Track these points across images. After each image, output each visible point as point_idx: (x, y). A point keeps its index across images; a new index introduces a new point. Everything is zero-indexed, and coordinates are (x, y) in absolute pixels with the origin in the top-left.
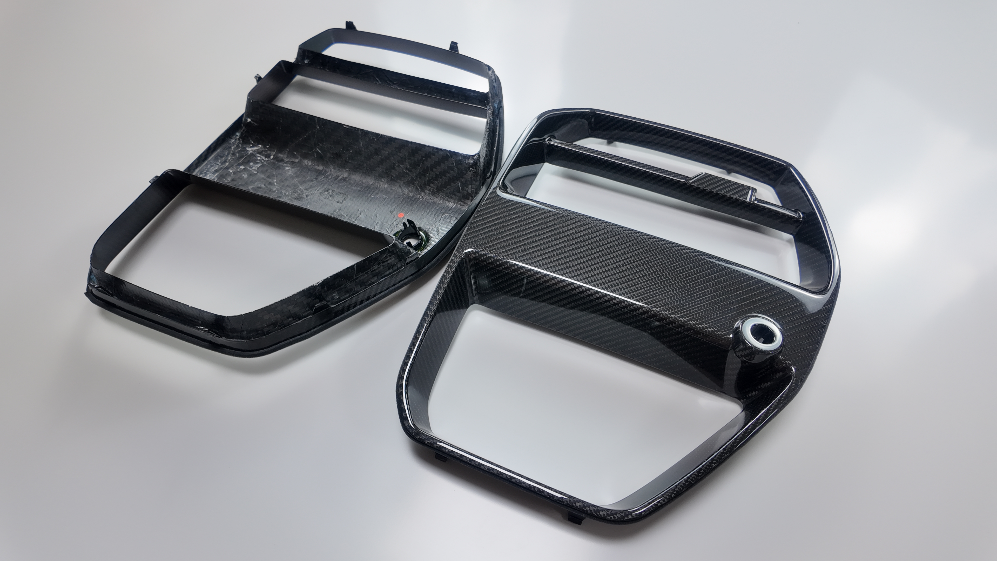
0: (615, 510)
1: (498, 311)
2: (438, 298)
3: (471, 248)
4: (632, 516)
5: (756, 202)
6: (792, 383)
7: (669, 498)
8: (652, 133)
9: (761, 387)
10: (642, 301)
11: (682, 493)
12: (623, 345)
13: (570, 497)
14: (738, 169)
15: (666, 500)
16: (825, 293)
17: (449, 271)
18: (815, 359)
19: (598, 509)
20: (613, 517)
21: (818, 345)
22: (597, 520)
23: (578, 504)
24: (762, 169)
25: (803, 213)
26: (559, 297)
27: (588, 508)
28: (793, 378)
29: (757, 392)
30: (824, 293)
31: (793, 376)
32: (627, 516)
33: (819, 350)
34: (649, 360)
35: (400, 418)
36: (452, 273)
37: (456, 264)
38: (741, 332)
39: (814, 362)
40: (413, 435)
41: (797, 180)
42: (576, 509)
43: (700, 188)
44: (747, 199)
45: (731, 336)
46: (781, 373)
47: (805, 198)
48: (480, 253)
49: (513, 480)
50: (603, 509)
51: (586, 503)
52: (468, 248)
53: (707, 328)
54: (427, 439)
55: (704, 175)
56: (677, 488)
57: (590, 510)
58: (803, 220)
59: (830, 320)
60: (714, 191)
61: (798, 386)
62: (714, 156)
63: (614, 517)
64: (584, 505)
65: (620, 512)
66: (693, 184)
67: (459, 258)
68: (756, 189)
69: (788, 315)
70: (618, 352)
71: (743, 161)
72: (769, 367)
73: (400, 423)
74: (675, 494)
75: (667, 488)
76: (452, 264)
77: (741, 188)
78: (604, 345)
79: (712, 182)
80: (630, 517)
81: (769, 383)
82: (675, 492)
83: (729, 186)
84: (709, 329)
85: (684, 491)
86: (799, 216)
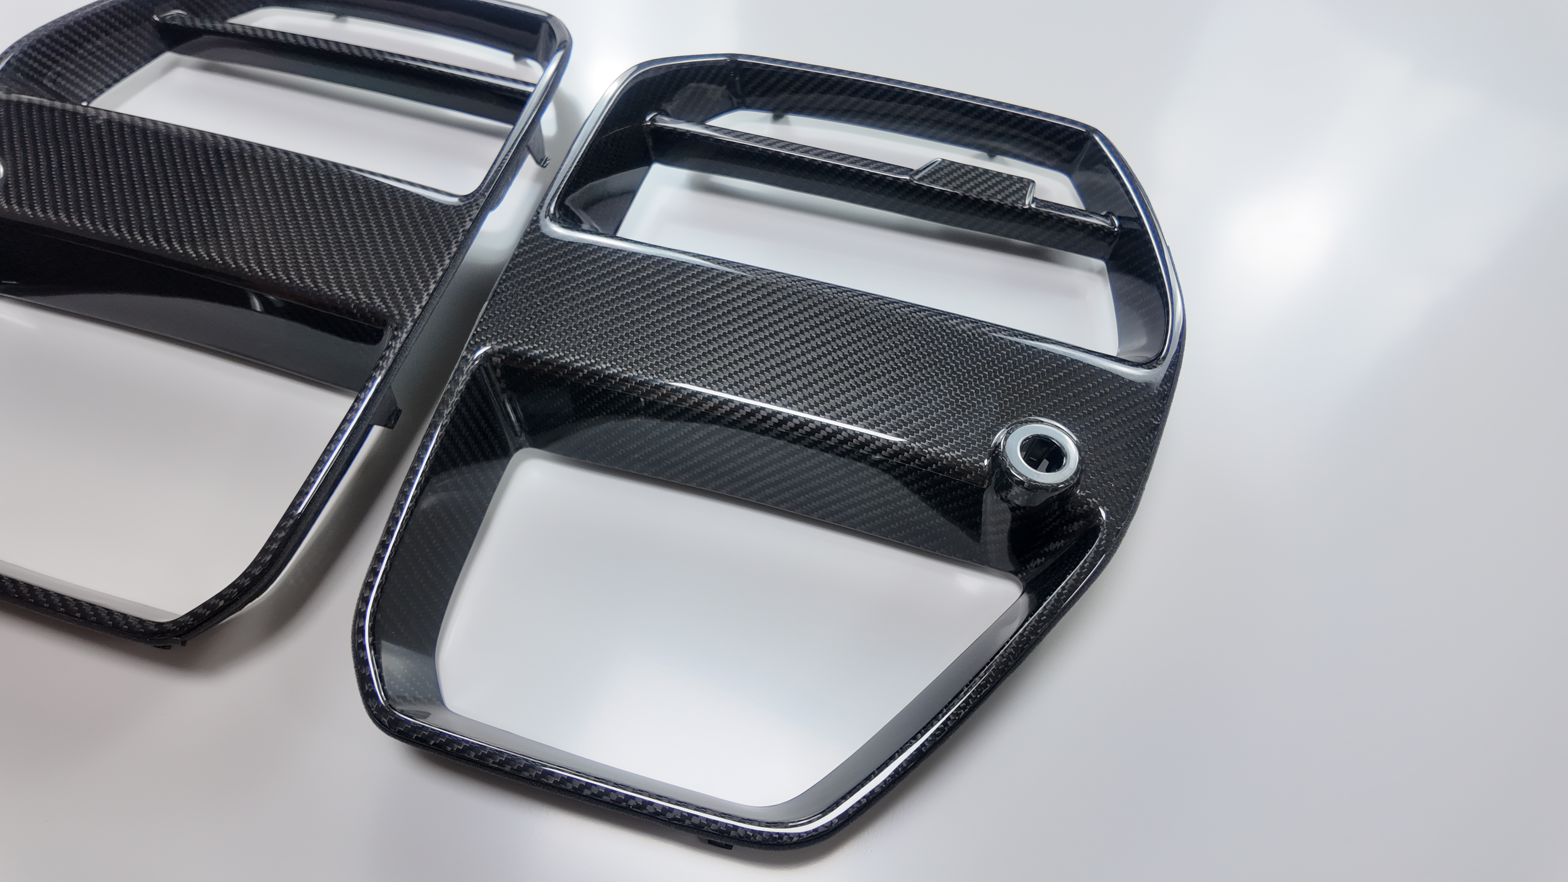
3: (494, 342)
5: (1033, 206)
6: (1101, 540)
8: (849, 92)
9: (1049, 550)
14: (1006, 147)
16: (1157, 364)
17: (453, 392)
18: (1143, 489)
21: (1148, 463)
24: (1048, 143)
25: (1119, 218)
28: (1102, 529)
30: (1154, 365)
31: (1102, 525)
33: (1149, 472)
36: (460, 395)
37: (467, 377)
38: (1004, 454)
39: (1141, 495)
41: (1106, 157)
43: (933, 188)
45: (986, 462)
46: (1081, 523)
47: (1122, 190)
48: (514, 350)
52: (489, 345)
53: (943, 452)
55: (940, 164)
58: (1120, 231)
59: (1167, 413)
60: (960, 192)
61: (1112, 543)
62: (962, 127)
66: (922, 183)
67: (473, 364)
68: (1033, 182)
69: (1090, 413)
71: (1014, 132)
72: (1058, 513)
76: (459, 377)
77: (1008, 183)
79: (955, 175)
81: (1062, 542)
83: (985, 181)
86: (1113, 223)
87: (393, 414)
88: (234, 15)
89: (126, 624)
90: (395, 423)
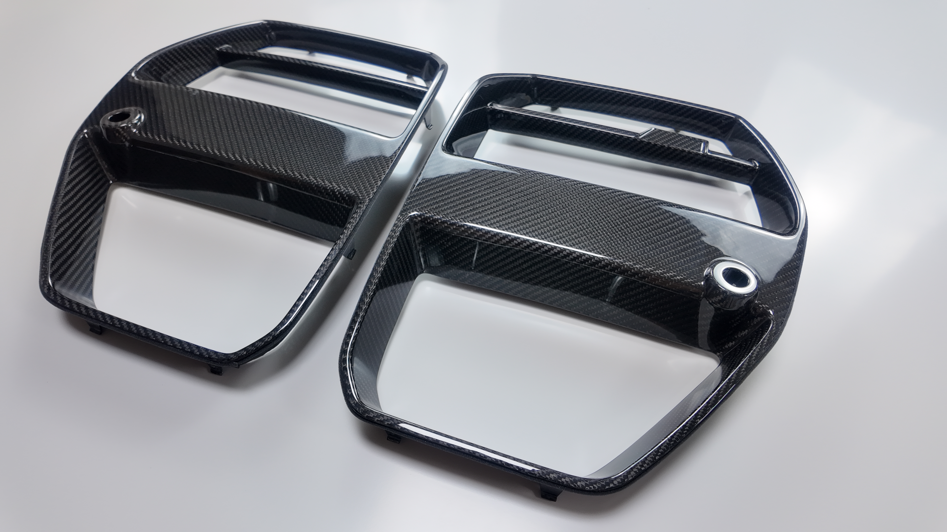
0: (594, 479)
1: (449, 278)
2: (382, 264)
3: (416, 210)
4: (614, 484)
5: (709, 154)
6: (772, 327)
7: (653, 461)
9: (738, 337)
10: (603, 253)
11: (667, 454)
12: (586, 304)
13: (542, 468)
15: (650, 464)
16: (795, 234)
17: (393, 236)
19: (576, 479)
20: (592, 487)
22: (575, 492)
23: (552, 476)
25: (758, 161)
26: (514, 256)
27: (563, 480)
28: (772, 322)
29: (734, 342)
31: (772, 319)
32: (608, 484)
33: (796, 292)
34: (615, 318)
35: (344, 396)
36: (396, 238)
37: (400, 229)
38: (713, 277)
40: (360, 414)
42: (550, 481)
43: (651, 143)
44: (700, 150)
45: (702, 283)
46: (759, 319)
48: (426, 215)
49: (477, 454)
50: (581, 479)
51: (561, 474)
52: (413, 211)
53: (675, 276)
54: (376, 417)
55: (654, 130)
56: (661, 449)
57: (566, 481)
58: (759, 169)
60: (666, 145)
63: (594, 487)
64: (558, 476)
65: (600, 481)
66: (644, 140)
67: (403, 222)
68: (708, 143)
70: (581, 312)
71: (689, 119)
72: (745, 314)
73: (345, 401)
74: (659, 456)
75: (650, 449)
76: (396, 228)
77: (693, 142)
78: (565, 305)
79: (663, 136)
80: (611, 485)
81: (747, 331)
82: (660, 454)
83: (680, 140)
84: (678, 277)
85: (669, 452)
86: (756, 165)
87: (352, 251)
88: (259, 49)
89: (207, 354)
90: (353, 257)
